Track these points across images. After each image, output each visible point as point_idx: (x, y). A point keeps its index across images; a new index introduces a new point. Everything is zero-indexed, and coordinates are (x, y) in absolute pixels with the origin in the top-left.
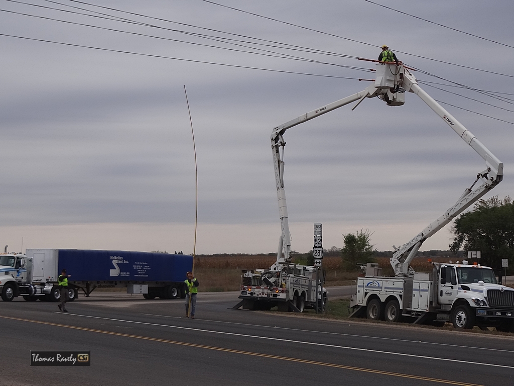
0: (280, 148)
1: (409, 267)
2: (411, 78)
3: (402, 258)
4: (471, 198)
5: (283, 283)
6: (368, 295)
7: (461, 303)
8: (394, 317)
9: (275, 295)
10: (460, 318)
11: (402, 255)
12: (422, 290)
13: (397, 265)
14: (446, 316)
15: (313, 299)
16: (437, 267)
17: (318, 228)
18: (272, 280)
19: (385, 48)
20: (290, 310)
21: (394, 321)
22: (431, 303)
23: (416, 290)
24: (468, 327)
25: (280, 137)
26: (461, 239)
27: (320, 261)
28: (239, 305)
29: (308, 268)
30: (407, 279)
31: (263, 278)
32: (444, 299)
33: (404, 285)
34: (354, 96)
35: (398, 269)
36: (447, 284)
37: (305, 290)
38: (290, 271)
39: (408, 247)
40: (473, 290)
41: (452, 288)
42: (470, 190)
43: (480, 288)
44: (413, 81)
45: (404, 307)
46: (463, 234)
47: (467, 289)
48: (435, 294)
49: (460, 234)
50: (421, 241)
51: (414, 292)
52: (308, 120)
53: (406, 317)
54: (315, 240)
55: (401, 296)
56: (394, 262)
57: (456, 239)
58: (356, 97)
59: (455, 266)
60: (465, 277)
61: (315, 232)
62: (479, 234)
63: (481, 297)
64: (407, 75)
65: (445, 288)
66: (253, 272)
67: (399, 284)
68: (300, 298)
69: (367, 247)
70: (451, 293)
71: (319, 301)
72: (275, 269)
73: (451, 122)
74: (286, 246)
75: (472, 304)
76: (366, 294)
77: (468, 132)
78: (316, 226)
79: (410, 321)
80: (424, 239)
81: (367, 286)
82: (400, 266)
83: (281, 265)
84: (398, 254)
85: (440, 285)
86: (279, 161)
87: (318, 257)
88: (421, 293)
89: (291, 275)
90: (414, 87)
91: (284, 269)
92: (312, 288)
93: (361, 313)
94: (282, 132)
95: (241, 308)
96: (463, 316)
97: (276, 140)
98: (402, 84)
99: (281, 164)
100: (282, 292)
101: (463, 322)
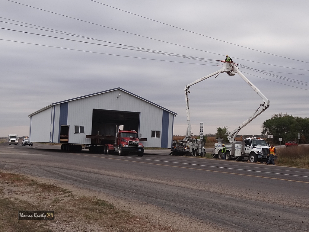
0: (188, 93)
1: (234, 139)
2: (236, 68)
3: (232, 136)
4: (257, 114)
5: (188, 145)
6: (219, 150)
7: (253, 153)
8: (228, 158)
9: (185, 150)
10: (252, 158)
11: (232, 135)
12: (238, 148)
13: (230, 139)
14: (247, 158)
15: (200, 152)
16: (244, 140)
17: (202, 124)
18: (183, 144)
19: (227, 56)
20: (191, 155)
21: (228, 159)
22: (242, 153)
23: (236, 148)
24: (255, 162)
25: (188, 89)
26: (266, 130)
27: (202, 137)
28: (171, 153)
29: (198, 140)
30: (233, 144)
31: (180, 143)
32: (246, 151)
33: (232, 146)
34: (216, 72)
35: (230, 140)
36: (247, 146)
37: (196, 148)
38: (191, 141)
39: (234, 132)
40: (257, 148)
41: (249, 147)
42: (257, 111)
43: (260, 147)
44: (237, 69)
45: (232, 154)
46: (267, 128)
47: (255, 148)
48: (243, 149)
49: (266, 128)
50: (239, 130)
51: (236, 149)
52: (199, 82)
53: (233, 158)
54: (201, 129)
55: (231, 150)
56: (229, 137)
57: (264, 130)
58: (217, 73)
59: (251, 139)
60: (255, 143)
61: (200, 126)
62: (273, 128)
63: (260, 151)
64: (235, 66)
65: (247, 147)
66: (176, 141)
67: (230, 146)
68: (194, 151)
69: (227, 133)
70: (249, 149)
71: (202, 153)
72: (185, 140)
73: (251, 85)
74: (189, 131)
75: (257, 153)
76: (218, 149)
77: (257, 89)
78: (201, 123)
79: (234, 159)
80: (240, 129)
81: (219, 146)
82: (231, 139)
83: (187, 138)
84: (231, 135)
85: (245, 146)
86: (187, 99)
87: (202, 136)
88: (238, 149)
89: (191, 142)
90: (237, 71)
91: (188, 140)
92: (200, 148)
93: (216, 156)
94: (189, 87)
95: (172, 154)
96: (253, 158)
97: (187, 90)
98: (233, 70)
99: (188, 100)
100: (187, 149)
101: (253, 160)
